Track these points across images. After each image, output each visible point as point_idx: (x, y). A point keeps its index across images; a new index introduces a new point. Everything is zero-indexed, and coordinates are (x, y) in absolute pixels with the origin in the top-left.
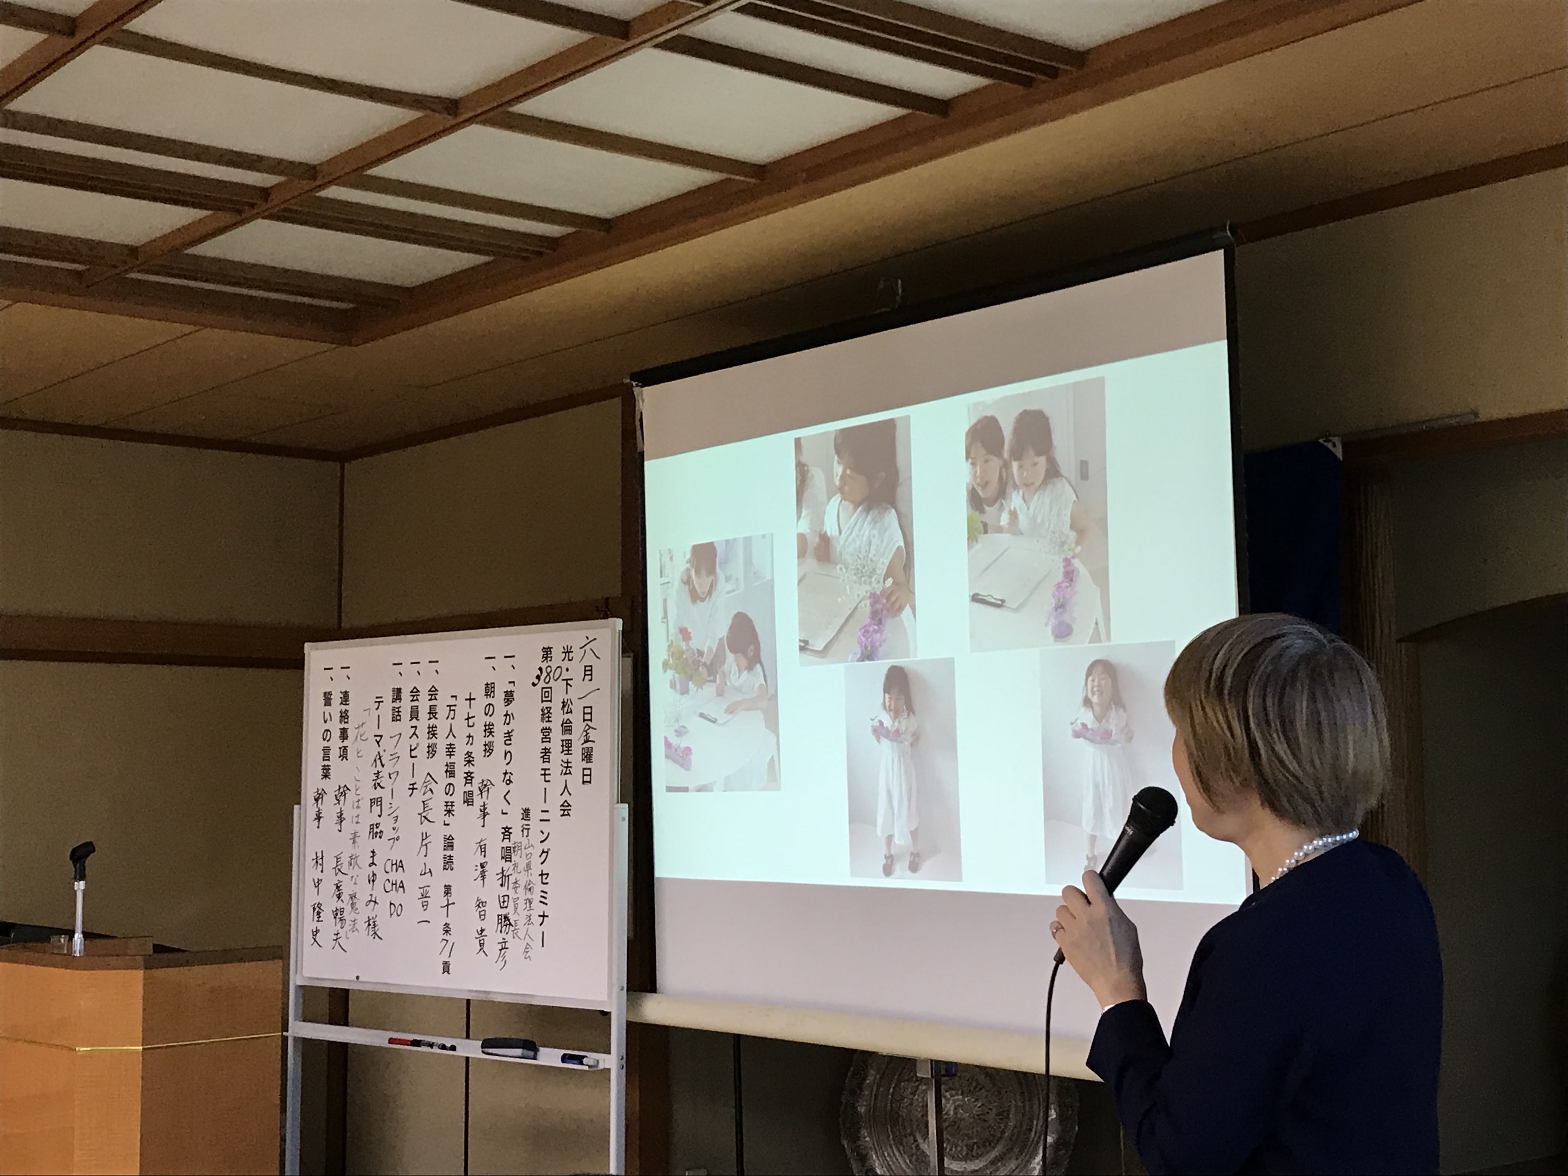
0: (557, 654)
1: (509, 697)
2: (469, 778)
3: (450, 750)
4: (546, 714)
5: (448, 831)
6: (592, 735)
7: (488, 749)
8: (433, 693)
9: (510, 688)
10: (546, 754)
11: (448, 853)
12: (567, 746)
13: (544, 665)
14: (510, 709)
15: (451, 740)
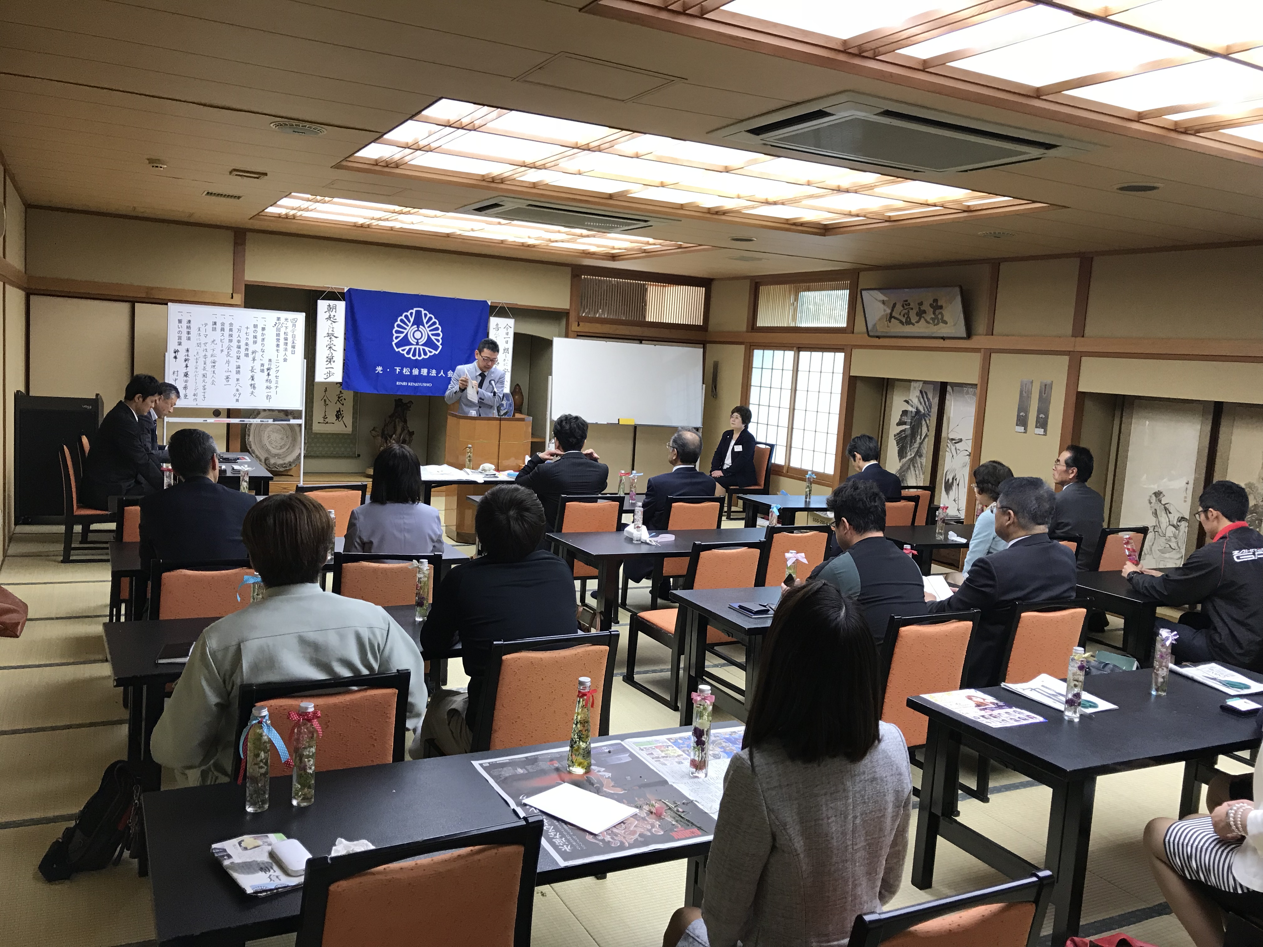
0: (282, 320)
1: (263, 329)
2: (247, 349)
3: (239, 341)
4: (278, 335)
5: (238, 364)
6: (295, 342)
7: (255, 342)
8: (231, 324)
9: (264, 326)
10: (278, 345)
11: (238, 370)
12: (286, 344)
13: (277, 322)
14: (264, 332)
15: (239, 338)
